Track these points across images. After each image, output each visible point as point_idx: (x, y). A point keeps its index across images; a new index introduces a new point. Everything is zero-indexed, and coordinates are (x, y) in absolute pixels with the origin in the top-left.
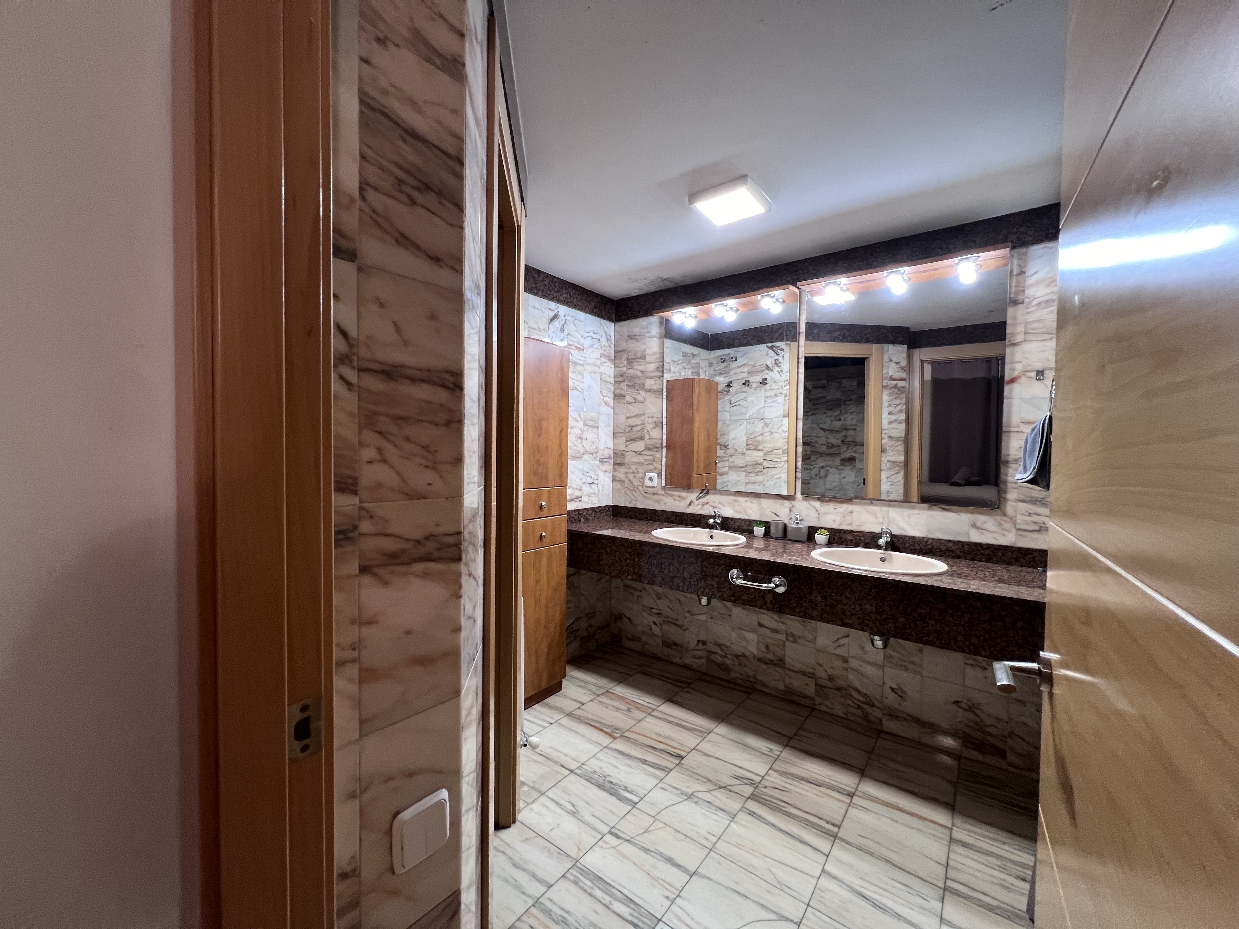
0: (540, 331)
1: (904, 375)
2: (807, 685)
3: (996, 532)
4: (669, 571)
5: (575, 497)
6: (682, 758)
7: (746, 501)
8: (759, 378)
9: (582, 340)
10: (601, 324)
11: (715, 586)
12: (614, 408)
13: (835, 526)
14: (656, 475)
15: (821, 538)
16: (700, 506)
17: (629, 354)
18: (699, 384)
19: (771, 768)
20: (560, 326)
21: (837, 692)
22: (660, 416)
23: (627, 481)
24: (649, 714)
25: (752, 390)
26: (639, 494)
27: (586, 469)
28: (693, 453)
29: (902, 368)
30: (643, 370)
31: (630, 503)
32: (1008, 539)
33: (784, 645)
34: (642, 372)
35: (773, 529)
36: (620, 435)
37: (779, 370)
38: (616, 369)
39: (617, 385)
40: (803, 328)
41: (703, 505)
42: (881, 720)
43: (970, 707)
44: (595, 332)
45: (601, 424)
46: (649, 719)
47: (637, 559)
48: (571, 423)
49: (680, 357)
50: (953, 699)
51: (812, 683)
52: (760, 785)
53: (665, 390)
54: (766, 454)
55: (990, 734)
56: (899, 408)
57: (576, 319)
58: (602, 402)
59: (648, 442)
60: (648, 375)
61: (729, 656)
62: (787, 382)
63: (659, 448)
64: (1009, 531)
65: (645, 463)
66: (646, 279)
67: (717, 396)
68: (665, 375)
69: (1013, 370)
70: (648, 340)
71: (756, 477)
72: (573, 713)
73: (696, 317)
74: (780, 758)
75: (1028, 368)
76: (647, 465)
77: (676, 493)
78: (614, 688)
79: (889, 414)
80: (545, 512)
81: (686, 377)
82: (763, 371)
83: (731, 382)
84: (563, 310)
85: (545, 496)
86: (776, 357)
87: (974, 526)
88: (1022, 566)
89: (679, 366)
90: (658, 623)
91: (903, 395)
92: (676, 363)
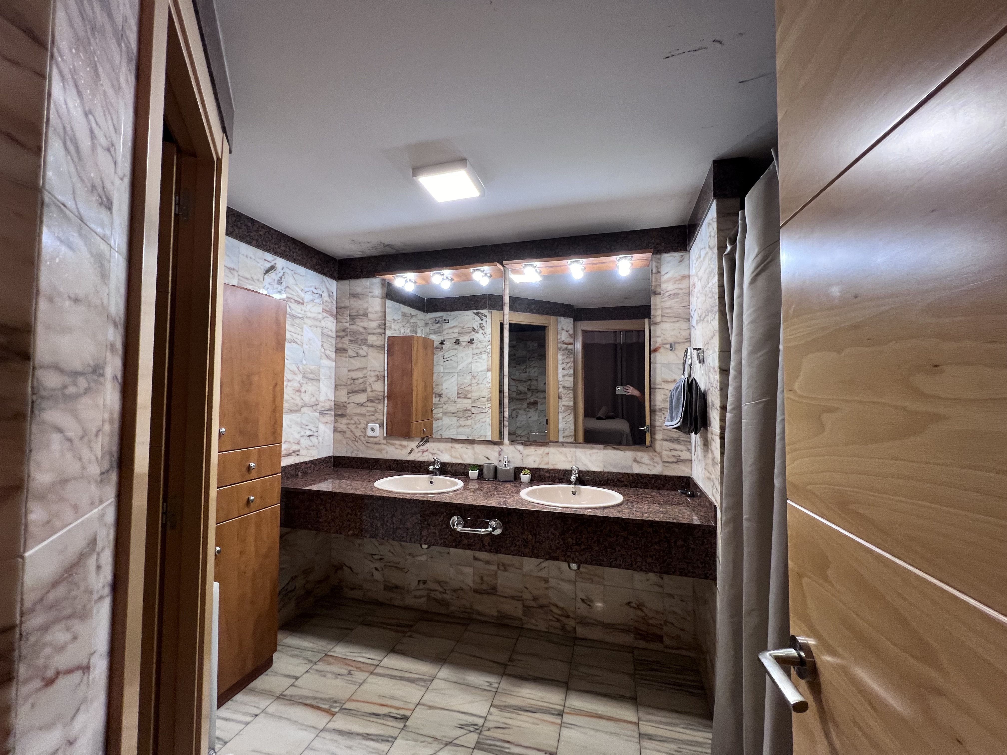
0: (254, 281)
1: (571, 341)
2: (516, 608)
3: (650, 465)
4: (393, 523)
5: (291, 452)
6: (405, 718)
7: (462, 447)
8: (467, 338)
9: (302, 294)
10: (323, 281)
11: (438, 534)
12: (336, 361)
13: (535, 466)
14: (378, 425)
15: (525, 477)
16: (420, 454)
17: (352, 311)
18: (417, 341)
19: (492, 705)
20: (277, 278)
21: (540, 610)
22: (382, 370)
23: (348, 432)
24: (372, 673)
25: (461, 348)
26: (361, 443)
27: (304, 422)
28: (412, 402)
29: (570, 335)
30: (366, 326)
31: (352, 452)
32: (657, 469)
33: (496, 574)
34: (364, 328)
35: (485, 471)
36: (342, 387)
37: (483, 332)
38: (338, 324)
39: (339, 339)
40: (507, 300)
41: (423, 452)
42: (575, 628)
43: (638, 606)
44: (316, 287)
45: (322, 377)
46: (373, 679)
47: (359, 513)
48: (287, 375)
49: (400, 317)
50: (626, 601)
51: (519, 605)
52: (484, 729)
53: (386, 345)
54: (474, 402)
55: (652, 625)
56: (569, 365)
57: (295, 273)
58: (323, 355)
59: (371, 394)
60: (370, 331)
61: (447, 592)
62: (490, 343)
63: (379, 400)
64: (658, 463)
65: (368, 414)
66: (368, 243)
67: (433, 351)
68: (387, 332)
69: (656, 342)
70: (370, 299)
71: (466, 421)
72: (284, 693)
73: (415, 282)
74: (499, 690)
75: (665, 342)
76: (369, 416)
77: (397, 442)
78: (333, 650)
79: (563, 369)
80: (254, 474)
81: (405, 335)
82: (471, 332)
83: (444, 341)
84: (281, 262)
85: (255, 456)
86: (481, 322)
87: (635, 460)
88: (667, 490)
89: (399, 324)
90: (379, 569)
91: (572, 356)
92: (396, 322)
